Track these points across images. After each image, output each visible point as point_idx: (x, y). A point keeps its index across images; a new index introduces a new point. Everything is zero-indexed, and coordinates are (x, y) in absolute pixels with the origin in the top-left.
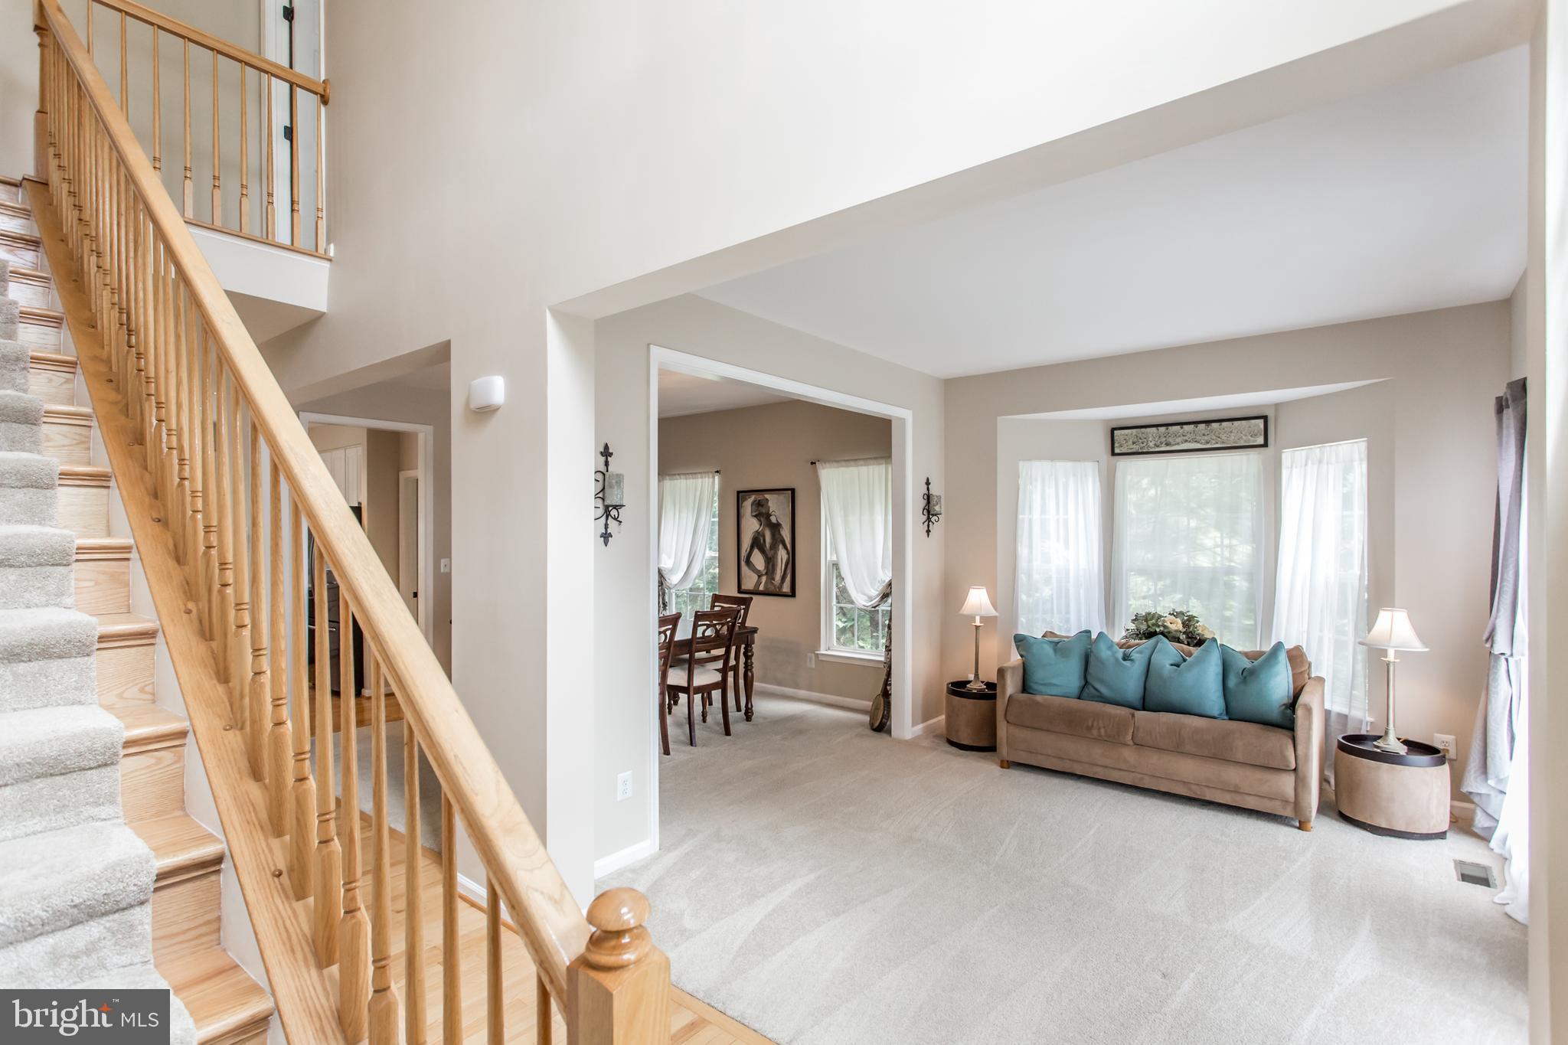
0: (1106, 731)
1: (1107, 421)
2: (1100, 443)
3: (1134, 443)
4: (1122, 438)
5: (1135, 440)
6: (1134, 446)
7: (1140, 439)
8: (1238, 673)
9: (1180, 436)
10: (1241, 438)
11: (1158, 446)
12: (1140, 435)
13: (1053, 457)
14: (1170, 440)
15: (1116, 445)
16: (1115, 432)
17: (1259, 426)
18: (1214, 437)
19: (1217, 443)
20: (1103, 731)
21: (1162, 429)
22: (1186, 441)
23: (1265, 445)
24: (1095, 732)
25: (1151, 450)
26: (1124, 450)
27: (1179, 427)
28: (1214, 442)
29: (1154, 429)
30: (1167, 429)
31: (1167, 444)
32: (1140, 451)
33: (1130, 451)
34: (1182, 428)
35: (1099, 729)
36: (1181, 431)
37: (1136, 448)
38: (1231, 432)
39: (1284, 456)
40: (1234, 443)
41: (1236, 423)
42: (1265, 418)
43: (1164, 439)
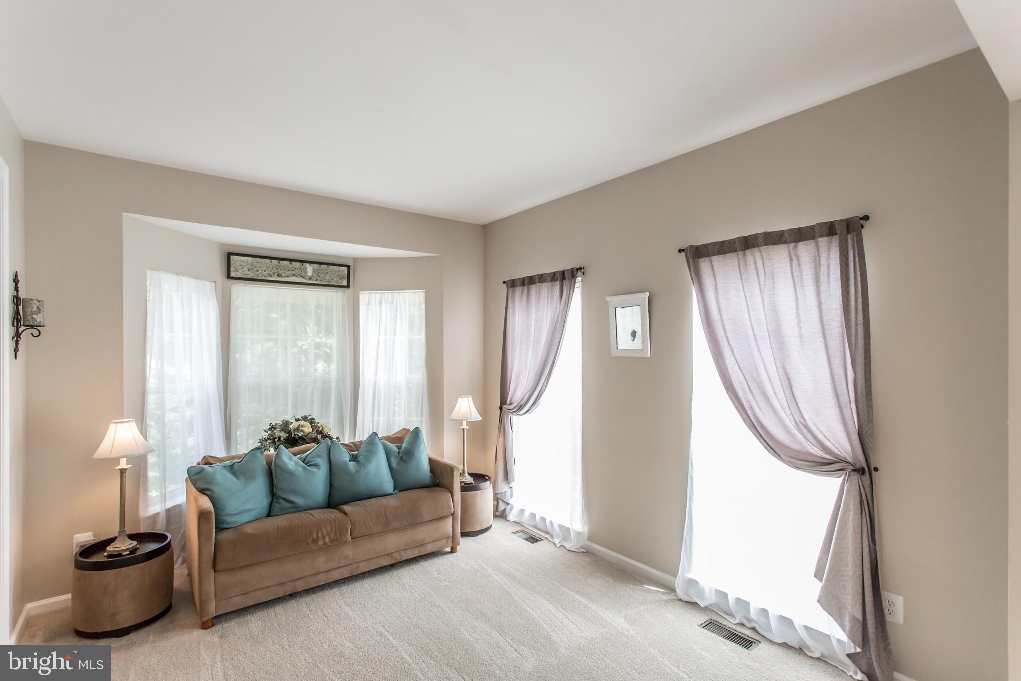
0: (329, 538)
1: (222, 245)
2: (217, 266)
3: (249, 270)
4: (238, 263)
5: (251, 267)
6: (249, 273)
7: (256, 267)
8: (396, 455)
9: (289, 270)
10: (333, 279)
11: (271, 276)
12: (255, 264)
13: (179, 272)
14: (281, 272)
15: (232, 269)
16: (232, 257)
17: (345, 272)
18: (315, 276)
19: (316, 280)
20: (327, 539)
21: (275, 262)
22: (294, 275)
23: (348, 287)
24: (320, 543)
25: (264, 278)
26: (239, 275)
27: (289, 262)
28: (314, 279)
29: (268, 261)
30: (279, 262)
31: (279, 276)
32: (255, 278)
33: (245, 277)
34: (291, 264)
35: (324, 537)
36: (291, 266)
37: (251, 275)
38: (327, 274)
39: (361, 296)
40: (328, 282)
41: (330, 267)
42: (349, 267)
43: (277, 271)
